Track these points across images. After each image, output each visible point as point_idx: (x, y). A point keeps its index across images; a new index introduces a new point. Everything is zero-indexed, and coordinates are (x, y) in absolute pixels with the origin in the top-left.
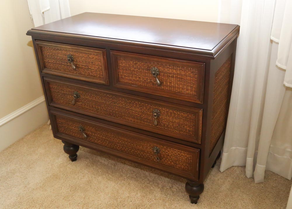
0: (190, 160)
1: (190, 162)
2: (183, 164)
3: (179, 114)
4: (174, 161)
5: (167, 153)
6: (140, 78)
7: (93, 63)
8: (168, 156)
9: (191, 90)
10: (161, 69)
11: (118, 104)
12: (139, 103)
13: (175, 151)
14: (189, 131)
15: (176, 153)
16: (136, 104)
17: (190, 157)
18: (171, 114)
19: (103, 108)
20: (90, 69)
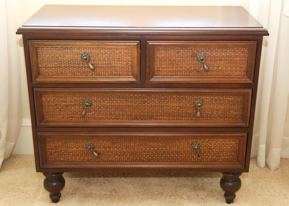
0: (236, 147)
1: (236, 149)
2: (227, 155)
3: (225, 99)
4: (217, 153)
5: (208, 146)
6: (182, 67)
7: (119, 58)
8: (210, 149)
9: (240, 71)
10: (208, 53)
11: (149, 103)
12: (177, 97)
13: (219, 141)
14: (236, 115)
15: (219, 144)
16: (174, 99)
17: (236, 144)
18: (216, 101)
19: (126, 113)
20: (114, 67)
